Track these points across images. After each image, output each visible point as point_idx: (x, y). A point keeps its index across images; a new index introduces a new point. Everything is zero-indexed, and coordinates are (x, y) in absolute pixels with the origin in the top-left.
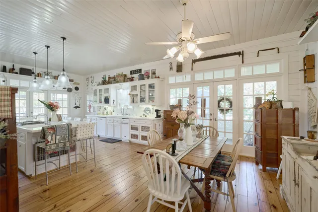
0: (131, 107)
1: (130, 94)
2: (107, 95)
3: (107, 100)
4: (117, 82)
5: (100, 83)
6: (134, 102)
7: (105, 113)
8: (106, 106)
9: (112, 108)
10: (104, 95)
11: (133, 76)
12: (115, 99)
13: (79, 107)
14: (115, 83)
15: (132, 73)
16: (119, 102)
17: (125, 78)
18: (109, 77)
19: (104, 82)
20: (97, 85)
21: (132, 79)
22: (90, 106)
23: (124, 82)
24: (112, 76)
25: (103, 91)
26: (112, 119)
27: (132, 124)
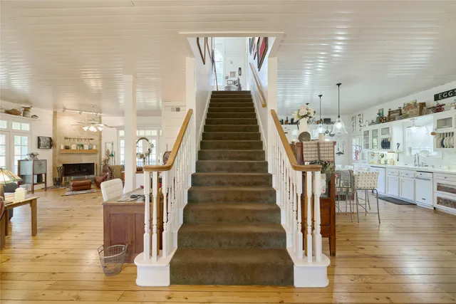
0: (434, 154)
1: (433, 134)
2: (385, 137)
3: (386, 144)
4: (407, 117)
5: (375, 121)
6: (444, 147)
7: (383, 162)
8: (385, 152)
9: (396, 155)
10: (381, 137)
11: (441, 102)
12: (401, 142)
13: (342, 154)
14: (401, 119)
15: (437, 97)
16: (408, 145)
17: (422, 109)
18: (389, 112)
19: (381, 119)
20: (370, 125)
21: (439, 109)
22: (357, 153)
23: (421, 114)
24: (395, 108)
25: (380, 132)
26: (397, 171)
27: (440, 182)
